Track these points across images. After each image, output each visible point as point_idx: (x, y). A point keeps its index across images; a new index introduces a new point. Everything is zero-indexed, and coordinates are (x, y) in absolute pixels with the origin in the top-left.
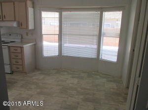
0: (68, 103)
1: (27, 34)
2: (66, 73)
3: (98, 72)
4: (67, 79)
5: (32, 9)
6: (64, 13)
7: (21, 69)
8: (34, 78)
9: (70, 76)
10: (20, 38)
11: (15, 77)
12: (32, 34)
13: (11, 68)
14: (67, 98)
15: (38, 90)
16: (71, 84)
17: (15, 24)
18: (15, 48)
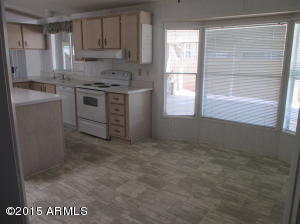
0: (184, 207)
1: (140, 72)
2: (203, 152)
3: (277, 159)
4: (203, 163)
5: (150, 27)
6: (209, 31)
7: (122, 134)
8: (141, 152)
9: (211, 158)
10: (128, 78)
11: (113, 146)
12: (148, 73)
13: (108, 130)
14: (188, 198)
15: (141, 174)
16: (208, 174)
17: (119, 55)
18: (116, 96)
